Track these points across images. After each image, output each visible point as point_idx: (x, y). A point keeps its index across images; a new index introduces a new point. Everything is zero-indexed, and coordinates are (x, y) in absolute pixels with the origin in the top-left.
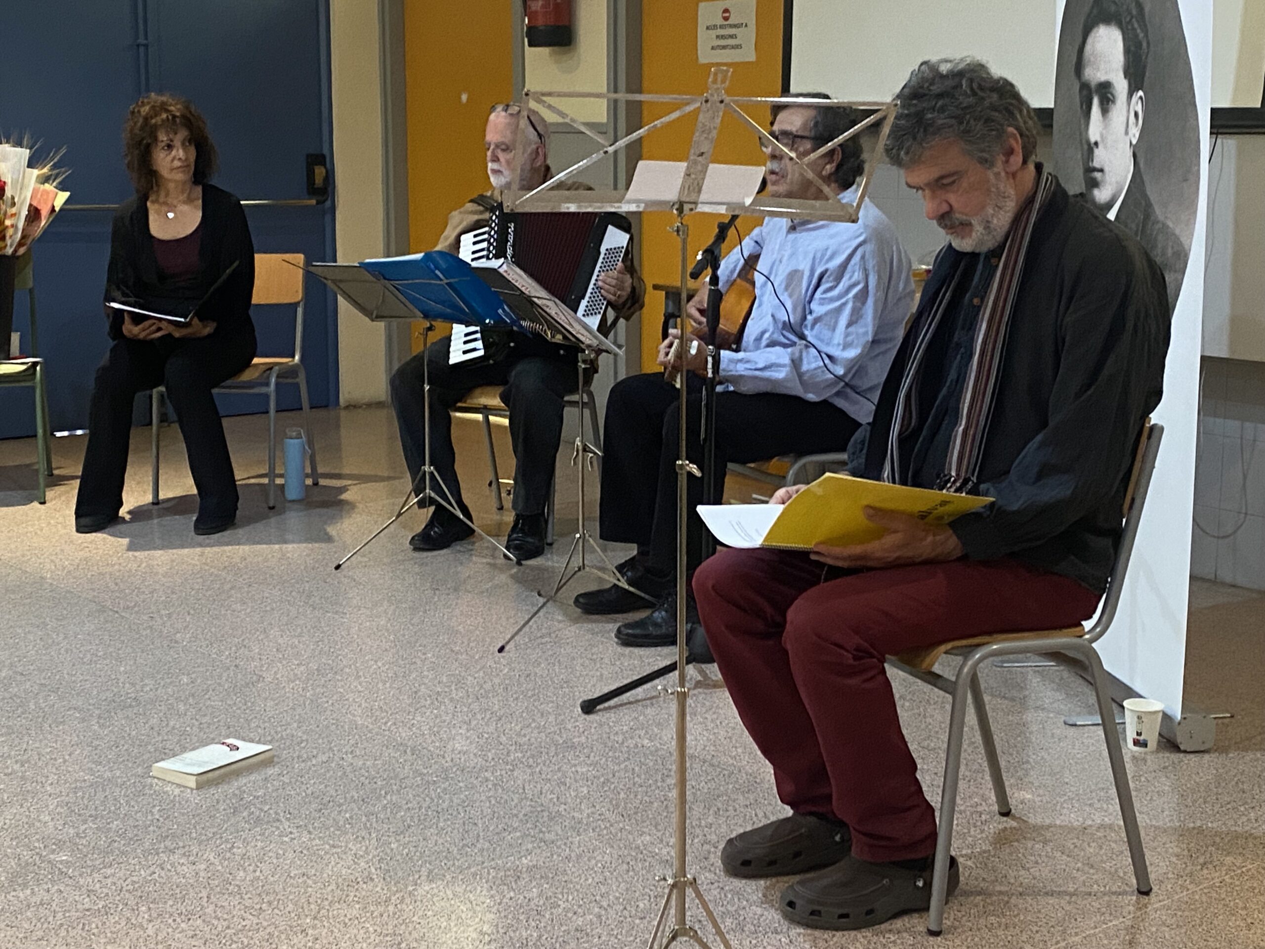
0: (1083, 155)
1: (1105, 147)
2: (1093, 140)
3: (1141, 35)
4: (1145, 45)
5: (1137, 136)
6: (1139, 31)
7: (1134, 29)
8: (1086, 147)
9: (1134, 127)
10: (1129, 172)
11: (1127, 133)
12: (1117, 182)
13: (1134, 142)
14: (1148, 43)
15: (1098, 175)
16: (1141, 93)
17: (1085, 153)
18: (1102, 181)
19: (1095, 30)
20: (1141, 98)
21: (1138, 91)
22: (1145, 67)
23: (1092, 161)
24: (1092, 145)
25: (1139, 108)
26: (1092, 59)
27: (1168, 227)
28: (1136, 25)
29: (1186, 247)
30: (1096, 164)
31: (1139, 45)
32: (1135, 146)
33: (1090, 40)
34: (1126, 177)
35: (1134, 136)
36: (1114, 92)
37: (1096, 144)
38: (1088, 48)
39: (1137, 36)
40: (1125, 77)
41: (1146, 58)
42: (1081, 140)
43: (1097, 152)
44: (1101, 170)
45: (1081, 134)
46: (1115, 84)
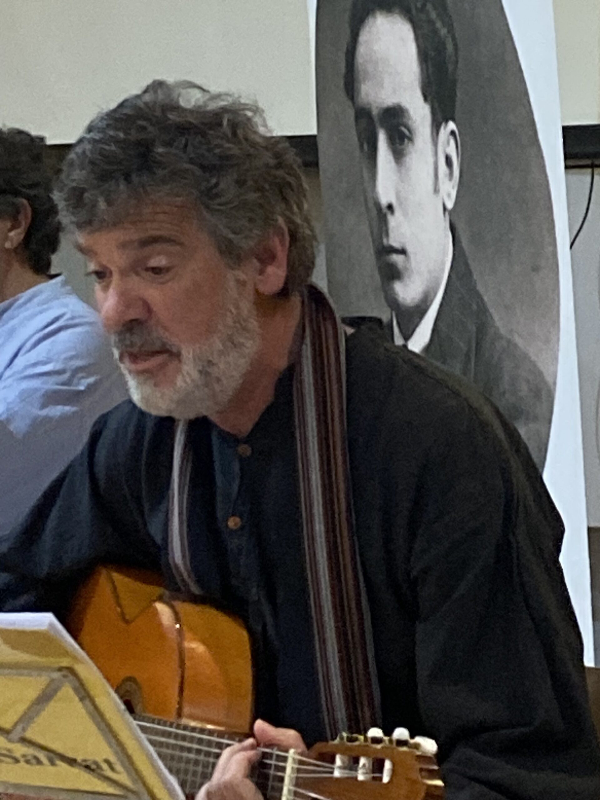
0: (371, 226)
1: (405, 214)
2: (384, 201)
3: (443, 31)
4: (450, 47)
5: (454, 194)
6: (439, 25)
7: (431, 22)
8: (374, 212)
9: (446, 180)
10: (445, 254)
11: (436, 190)
12: (430, 272)
13: (450, 205)
14: (455, 45)
15: (397, 258)
16: (452, 126)
17: (375, 223)
18: (406, 269)
19: (370, 21)
20: (453, 133)
21: (447, 122)
22: (454, 82)
23: (387, 235)
24: (385, 210)
25: (452, 150)
26: (370, 68)
27: (516, 346)
28: (433, 15)
29: (549, 379)
30: (394, 241)
31: (440, 48)
32: (452, 212)
33: (363, 37)
34: (443, 263)
35: (449, 195)
36: (410, 123)
37: (390, 207)
38: (361, 50)
39: (435, 32)
40: (426, 99)
41: (456, 68)
42: (366, 200)
43: (393, 221)
44: (403, 252)
45: (364, 191)
46: (412, 112)
